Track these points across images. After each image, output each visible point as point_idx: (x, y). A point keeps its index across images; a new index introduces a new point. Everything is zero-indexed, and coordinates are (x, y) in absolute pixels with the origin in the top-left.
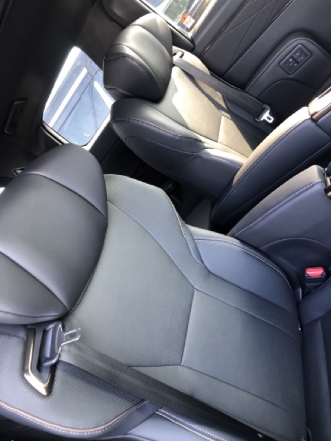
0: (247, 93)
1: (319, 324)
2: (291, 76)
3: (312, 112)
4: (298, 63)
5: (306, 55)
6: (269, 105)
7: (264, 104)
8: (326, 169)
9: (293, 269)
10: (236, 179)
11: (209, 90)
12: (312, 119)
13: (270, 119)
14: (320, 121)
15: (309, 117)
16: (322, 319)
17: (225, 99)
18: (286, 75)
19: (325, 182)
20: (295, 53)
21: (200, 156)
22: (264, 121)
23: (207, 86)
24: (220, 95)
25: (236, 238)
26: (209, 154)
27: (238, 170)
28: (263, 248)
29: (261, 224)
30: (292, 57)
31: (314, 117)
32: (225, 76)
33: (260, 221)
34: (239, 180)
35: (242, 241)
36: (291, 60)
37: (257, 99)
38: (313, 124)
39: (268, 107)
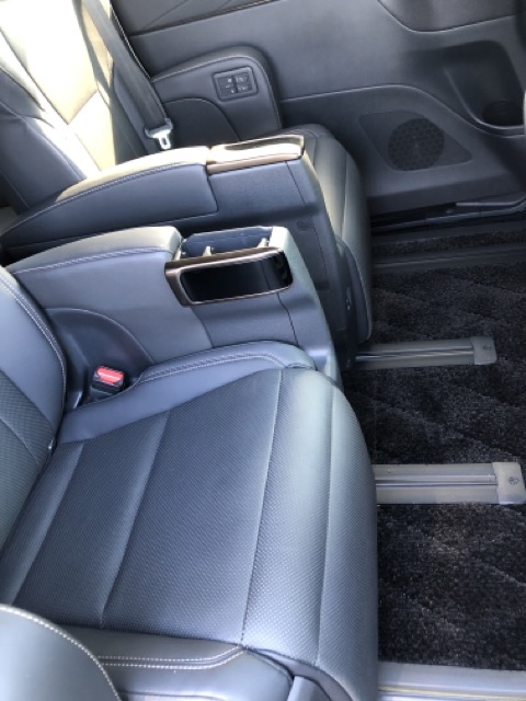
0: (153, 85)
1: (80, 449)
2: (219, 102)
3: (210, 159)
4: (237, 91)
5: (250, 88)
6: (173, 122)
7: (168, 117)
8: (185, 240)
9: (81, 359)
10: (65, 194)
11: (96, 39)
12: (205, 167)
13: (165, 143)
14: (215, 176)
15: (204, 163)
16: (87, 443)
17: (115, 70)
18: (214, 97)
19: (174, 255)
20: (239, 74)
21: (24, 125)
22: (156, 141)
23: (96, 32)
24: (110, 59)
25: (15, 277)
26: (39, 130)
27: (76, 182)
28: (50, 311)
29: (62, 272)
30: (233, 77)
31: (209, 167)
32: (135, 37)
33: (62, 267)
34: (70, 197)
35: (23, 286)
36: (230, 80)
37: (163, 103)
38: (204, 176)
39: (170, 124)
